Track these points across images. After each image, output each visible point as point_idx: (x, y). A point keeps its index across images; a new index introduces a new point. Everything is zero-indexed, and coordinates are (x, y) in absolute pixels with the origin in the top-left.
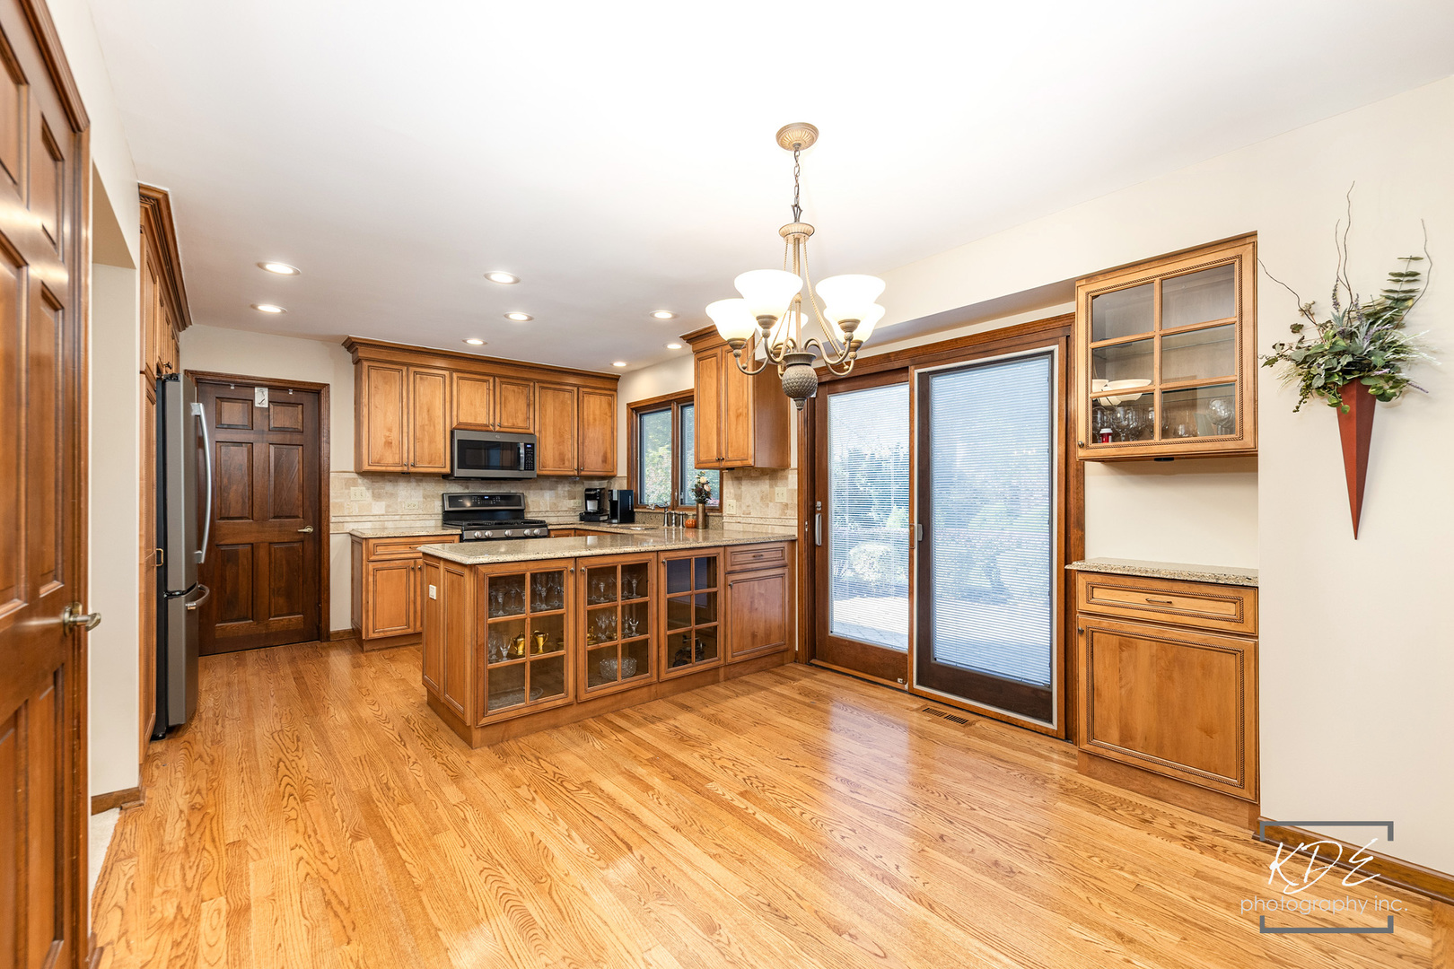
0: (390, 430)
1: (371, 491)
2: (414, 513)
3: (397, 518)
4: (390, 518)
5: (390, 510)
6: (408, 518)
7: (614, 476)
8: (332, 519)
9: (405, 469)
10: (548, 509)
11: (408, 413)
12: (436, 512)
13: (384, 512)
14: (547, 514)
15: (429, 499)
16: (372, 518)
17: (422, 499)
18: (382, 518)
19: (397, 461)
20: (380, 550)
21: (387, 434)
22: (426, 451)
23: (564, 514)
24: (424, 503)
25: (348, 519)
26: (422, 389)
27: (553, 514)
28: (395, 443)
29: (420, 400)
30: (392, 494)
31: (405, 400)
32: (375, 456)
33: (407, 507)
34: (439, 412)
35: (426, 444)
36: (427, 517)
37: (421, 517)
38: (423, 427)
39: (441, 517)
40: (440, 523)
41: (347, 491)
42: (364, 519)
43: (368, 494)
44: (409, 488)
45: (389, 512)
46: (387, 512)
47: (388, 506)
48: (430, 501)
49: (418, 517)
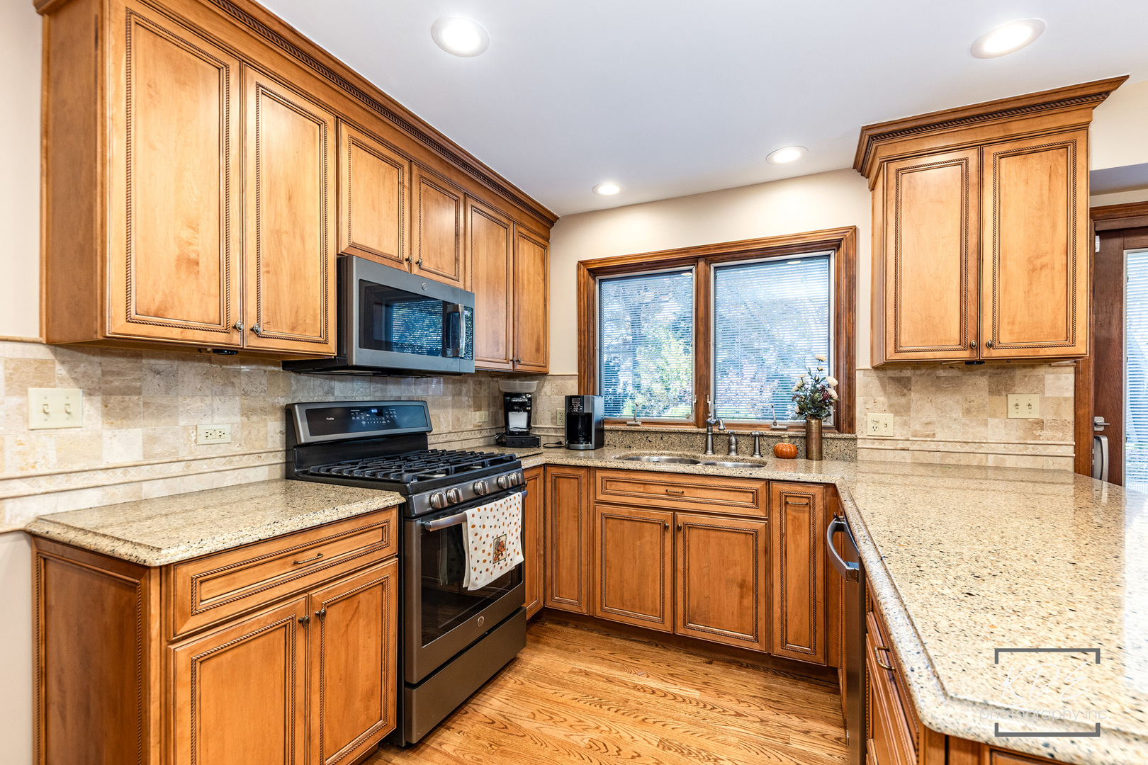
0: (193, 226)
1: (100, 398)
2: (220, 452)
3: (176, 469)
4: (158, 471)
5: (158, 449)
6: (204, 466)
7: (545, 374)
9: (236, 339)
11: (243, 189)
12: (270, 446)
13: (137, 457)
15: (254, 418)
16: (101, 478)
17: (238, 419)
18: (133, 475)
20: (211, 592)
21: (186, 234)
22: (285, 297)
24: (243, 426)
28: (208, 263)
30: (161, 409)
32: (148, 294)
33: (202, 440)
34: (310, 207)
35: (285, 279)
36: (251, 461)
37: (237, 462)
39: (280, 458)
40: (278, 472)
42: (76, 481)
44: (208, 392)
45: (154, 456)
46: (145, 456)
47: (150, 440)
48: (258, 422)
49: (231, 462)
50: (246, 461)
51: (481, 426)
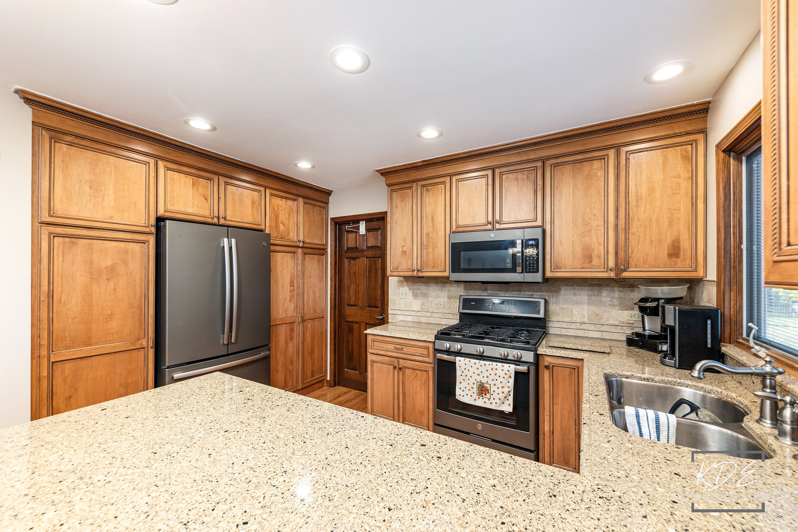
1: (412, 291)
2: (440, 311)
3: (428, 314)
4: (424, 314)
5: (424, 307)
6: (436, 315)
8: (390, 312)
9: (415, 273)
10: (586, 320)
11: (417, 224)
12: (455, 311)
13: (420, 309)
14: (584, 326)
15: (452, 300)
16: (412, 313)
17: (446, 300)
18: (419, 314)
19: (410, 267)
20: (376, 345)
21: (403, 244)
22: (431, 256)
23: (613, 329)
24: (448, 303)
25: (399, 312)
26: (427, 200)
27: (593, 327)
28: (408, 252)
29: (426, 210)
30: (425, 294)
31: (414, 213)
33: (436, 306)
34: (440, 219)
35: (430, 250)
38: (428, 235)
39: (458, 317)
41: (398, 291)
42: (408, 313)
43: (410, 293)
44: (437, 289)
45: (423, 309)
46: (422, 309)
47: (423, 304)
48: (453, 302)
49: (444, 315)
50: (449, 316)
51: (633, 324)
